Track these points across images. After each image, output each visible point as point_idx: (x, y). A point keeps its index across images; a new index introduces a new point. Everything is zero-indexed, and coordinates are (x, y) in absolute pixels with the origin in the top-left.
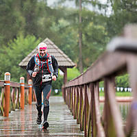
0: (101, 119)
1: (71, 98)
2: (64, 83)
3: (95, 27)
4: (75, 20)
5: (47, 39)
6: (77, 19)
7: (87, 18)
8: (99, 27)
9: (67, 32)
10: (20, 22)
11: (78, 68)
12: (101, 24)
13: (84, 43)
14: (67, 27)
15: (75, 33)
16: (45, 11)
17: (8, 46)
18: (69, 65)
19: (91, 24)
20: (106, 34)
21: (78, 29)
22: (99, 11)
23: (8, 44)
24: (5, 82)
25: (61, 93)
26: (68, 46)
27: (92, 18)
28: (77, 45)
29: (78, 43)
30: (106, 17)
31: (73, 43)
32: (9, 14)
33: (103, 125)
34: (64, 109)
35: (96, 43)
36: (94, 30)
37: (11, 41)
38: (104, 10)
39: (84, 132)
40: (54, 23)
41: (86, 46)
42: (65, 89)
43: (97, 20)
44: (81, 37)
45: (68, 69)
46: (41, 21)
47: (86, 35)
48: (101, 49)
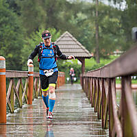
0: (118, 112)
1: (89, 87)
3: (110, 20)
4: (92, 14)
5: (67, 32)
6: (93, 12)
7: (103, 11)
8: (113, 20)
9: (84, 25)
10: (42, 16)
11: (94, 58)
12: (117, 17)
13: (101, 35)
14: (85, 20)
15: (92, 25)
16: (64, 6)
17: (30, 38)
18: (87, 56)
19: (107, 17)
20: (120, 26)
21: (94, 22)
22: (114, 5)
24: (28, 73)
25: (79, 81)
26: (86, 37)
27: (108, 12)
28: (95, 37)
29: (95, 35)
30: (120, 11)
31: (90, 35)
32: (32, 9)
34: (82, 97)
35: (111, 35)
37: (34, 33)
38: (119, 5)
39: (101, 120)
40: (73, 17)
41: (102, 37)
42: (83, 78)
43: (112, 14)
44: (97, 29)
45: (86, 60)
46: (61, 15)
47: (102, 27)
48: (116, 40)
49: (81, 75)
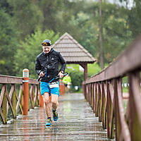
0: (125, 116)
1: (92, 95)
2: (85, 80)
3: (116, 20)
4: (95, 13)
5: (66, 34)
6: (97, 12)
7: (107, 11)
8: (120, 20)
9: (87, 26)
10: (38, 17)
11: (98, 63)
12: (122, 17)
13: (105, 38)
14: (87, 20)
15: (95, 26)
17: (25, 41)
18: (90, 60)
19: (112, 17)
20: (128, 27)
21: (98, 23)
22: (119, 3)
23: (26, 39)
24: (23, 79)
25: (82, 90)
26: (88, 41)
27: (113, 11)
28: (98, 40)
29: (99, 37)
30: (127, 10)
31: (93, 37)
32: (27, 8)
33: (128, 123)
34: (85, 107)
35: (117, 37)
36: (115, 24)
37: (29, 36)
38: (125, 3)
39: (106, 130)
40: (73, 17)
41: (107, 40)
43: (118, 13)
44: (101, 31)
45: (88, 65)
47: (107, 28)
48: (123, 43)
49: (83, 83)
